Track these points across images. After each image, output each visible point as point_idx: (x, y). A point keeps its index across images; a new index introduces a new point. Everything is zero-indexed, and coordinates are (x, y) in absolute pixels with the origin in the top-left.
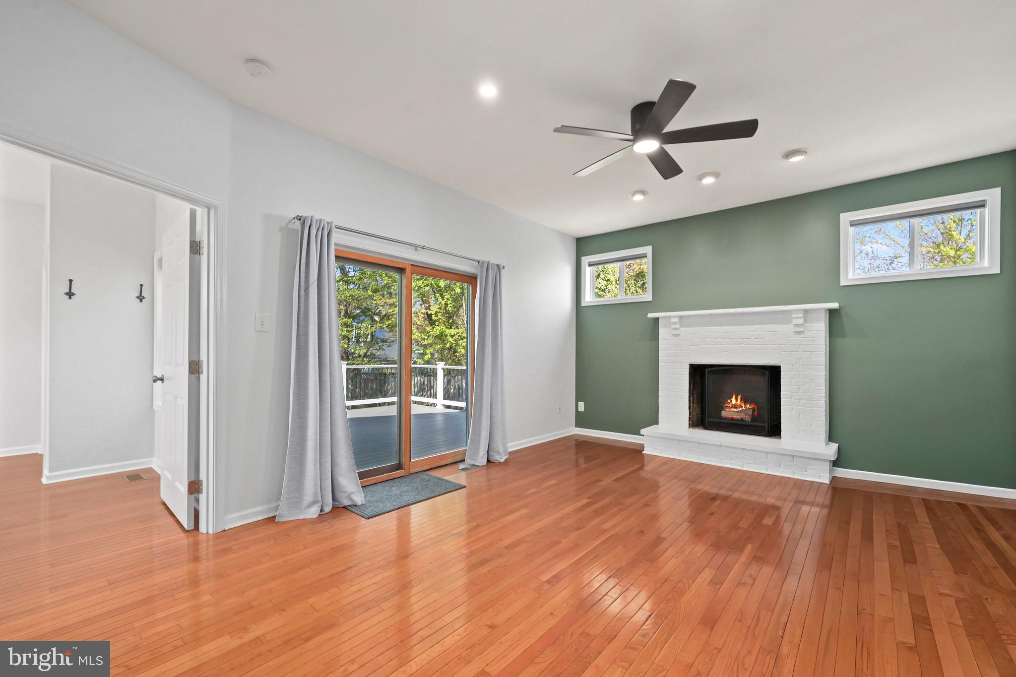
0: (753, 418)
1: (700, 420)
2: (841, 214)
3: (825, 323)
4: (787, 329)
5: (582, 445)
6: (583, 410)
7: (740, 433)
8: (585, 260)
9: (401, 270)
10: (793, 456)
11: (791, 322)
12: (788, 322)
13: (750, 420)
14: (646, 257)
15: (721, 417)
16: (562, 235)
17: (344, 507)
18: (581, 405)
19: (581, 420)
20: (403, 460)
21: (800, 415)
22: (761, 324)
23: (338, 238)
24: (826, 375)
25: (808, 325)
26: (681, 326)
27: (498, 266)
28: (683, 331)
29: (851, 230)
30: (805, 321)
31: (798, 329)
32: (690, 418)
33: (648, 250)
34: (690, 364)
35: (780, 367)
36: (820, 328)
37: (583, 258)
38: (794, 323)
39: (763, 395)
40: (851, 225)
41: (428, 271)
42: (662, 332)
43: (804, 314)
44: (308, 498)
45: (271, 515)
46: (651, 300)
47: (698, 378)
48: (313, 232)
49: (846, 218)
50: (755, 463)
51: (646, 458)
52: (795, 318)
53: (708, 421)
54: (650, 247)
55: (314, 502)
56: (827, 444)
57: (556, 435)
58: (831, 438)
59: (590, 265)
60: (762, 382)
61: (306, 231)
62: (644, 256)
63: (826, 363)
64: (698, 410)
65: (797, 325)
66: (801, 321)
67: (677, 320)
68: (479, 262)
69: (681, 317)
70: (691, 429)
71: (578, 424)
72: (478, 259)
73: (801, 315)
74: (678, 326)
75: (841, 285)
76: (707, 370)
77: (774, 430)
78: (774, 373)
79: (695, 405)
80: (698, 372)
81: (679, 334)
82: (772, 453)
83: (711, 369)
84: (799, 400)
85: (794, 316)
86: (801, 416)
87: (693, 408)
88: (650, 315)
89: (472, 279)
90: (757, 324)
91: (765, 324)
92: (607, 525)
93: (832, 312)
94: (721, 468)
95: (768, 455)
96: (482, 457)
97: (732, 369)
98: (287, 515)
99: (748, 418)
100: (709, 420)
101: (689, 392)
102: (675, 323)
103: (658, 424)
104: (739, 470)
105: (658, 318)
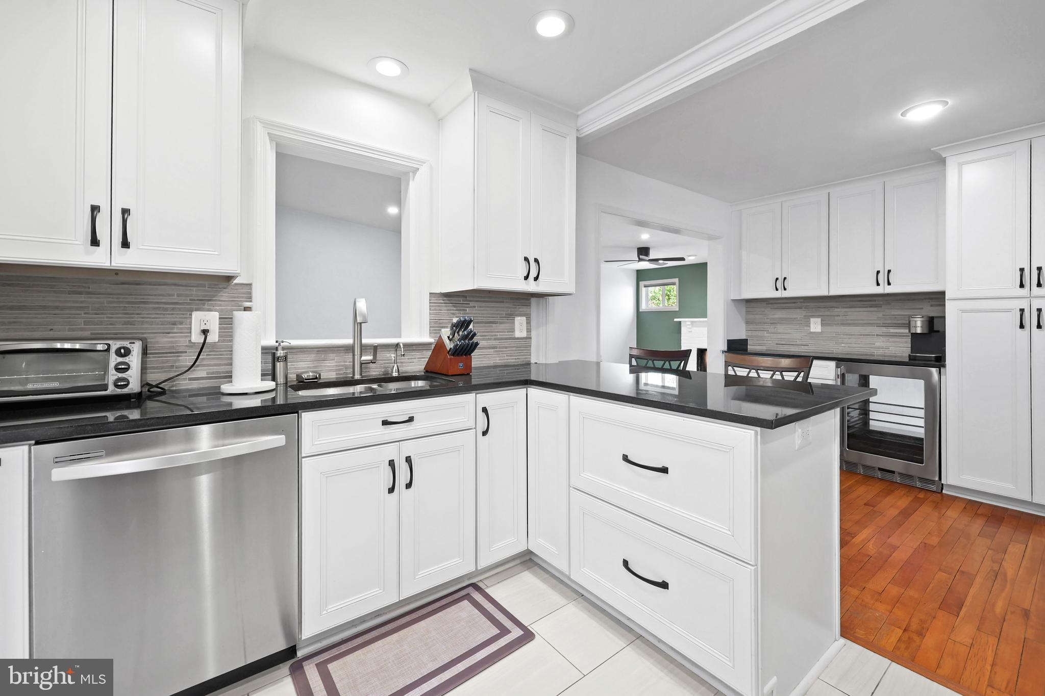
8: (642, 283)
14: (675, 284)
26: (692, 327)
28: (694, 329)
33: (676, 280)
34: (697, 348)
37: (640, 282)
42: (683, 330)
46: (677, 310)
47: (700, 356)
54: (678, 279)
59: (645, 287)
67: (689, 323)
69: (692, 322)
76: (705, 352)
80: (700, 353)
81: (692, 332)
88: (676, 320)
102: (688, 325)
105: (680, 322)
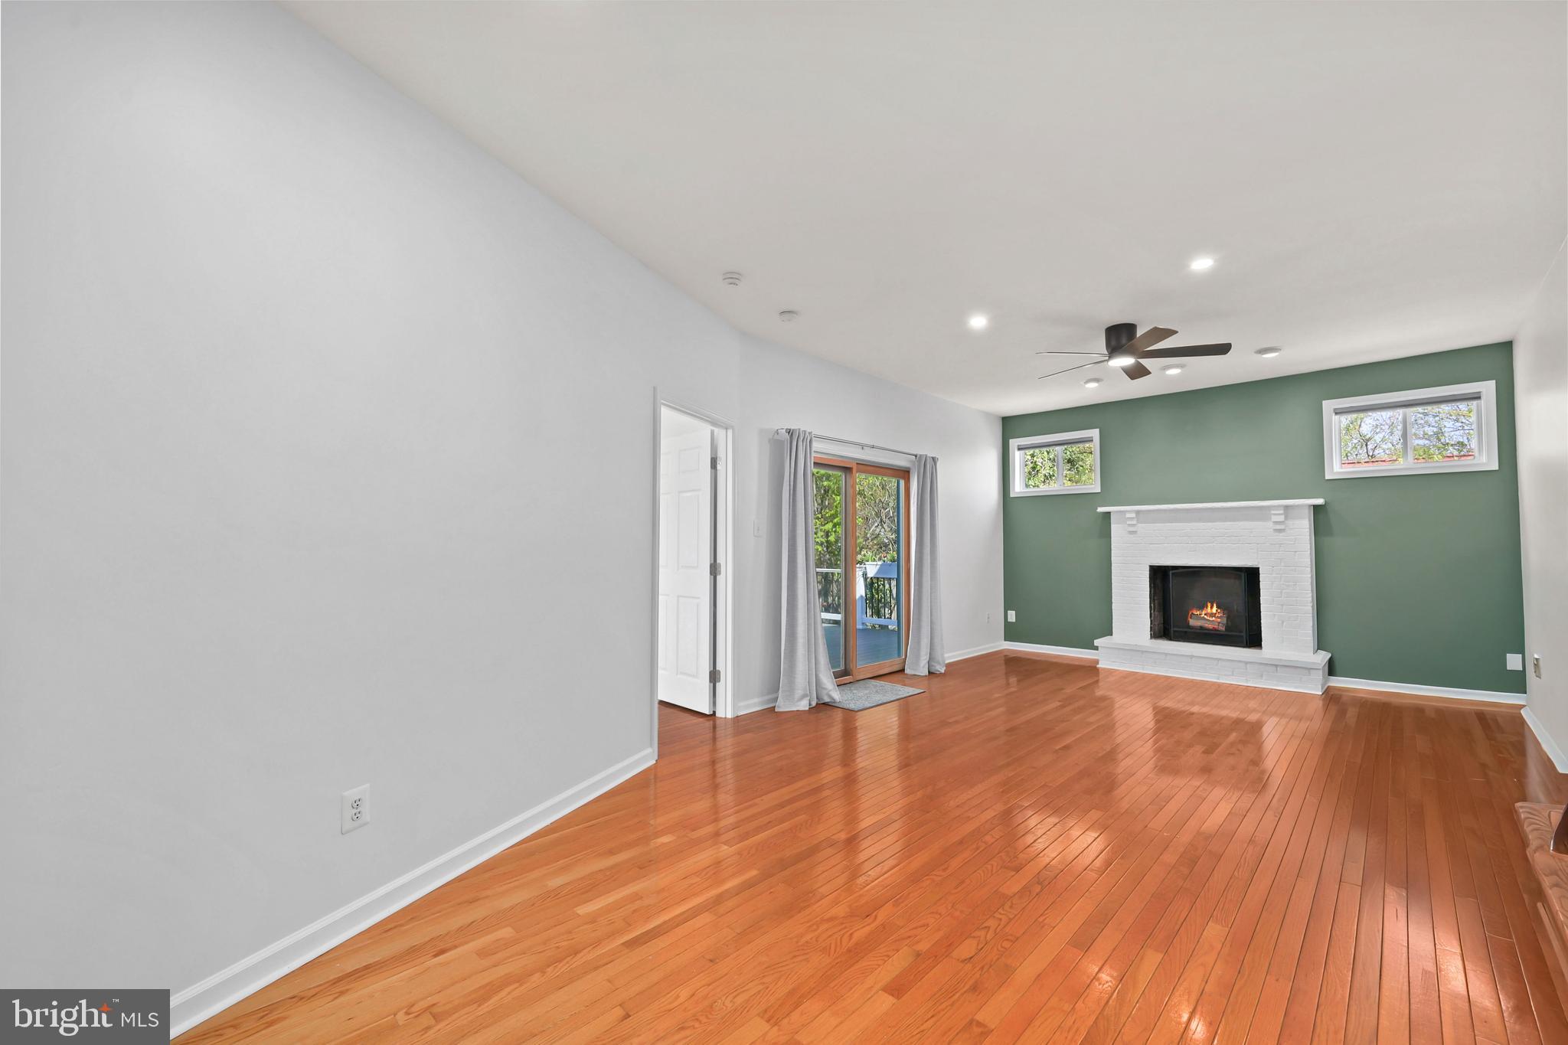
0: (1228, 628)
1: (1162, 631)
2: (1324, 402)
3: (1310, 521)
4: (1265, 527)
5: (1013, 662)
6: (1014, 620)
7: (1214, 644)
8: (1014, 443)
9: (847, 470)
10: (1276, 666)
11: (1271, 519)
12: (1266, 518)
13: (1224, 629)
14: (1092, 441)
15: (1189, 627)
16: (988, 415)
17: (823, 704)
18: (1011, 615)
19: (1012, 632)
20: (851, 666)
21: (1283, 622)
22: (1234, 520)
23: (817, 446)
24: (1312, 576)
25: (1290, 522)
26: (1138, 522)
27: (933, 458)
28: (1141, 528)
29: (1335, 418)
30: (1286, 518)
31: (1278, 527)
32: (1151, 628)
33: (1095, 433)
34: (1150, 566)
35: (1257, 569)
36: (1303, 528)
37: (1010, 441)
38: (1273, 520)
39: (1239, 604)
40: (1336, 414)
41: (869, 468)
42: (1116, 529)
43: (1284, 510)
44: (799, 693)
45: (772, 705)
46: (1100, 491)
47: (1158, 582)
48: (800, 443)
49: (1329, 405)
50: (1233, 675)
51: (1101, 672)
52: (1275, 514)
53: (1175, 631)
54: (1097, 430)
55: (804, 696)
56: (1315, 652)
57: (981, 650)
58: (1320, 645)
59: (1019, 449)
60: (1238, 586)
61: (794, 444)
62: (1090, 440)
63: (1311, 564)
64: (1159, 620)
65: (1276, 523)
66: (1281, 518)
67: (1133, 515)
68: (916, 456)
69: (1138, 512)
70: (1153, 640)
71: (1008, 637)
72: (915, 453)
73: (1282, 512)
74: (1134, 522)
75: (1326, 478)
76: (1171, 572)
77: (1254, 640)
78: (1250, 577)
79: (1156, 613)
80: (1159, 575)
81: (1136, 532)
82: (1250, 662)
83: (1175, 571)
84: (1282, 605)
85: (1273, 512)
86: (1285, 624)
87: (1154, 617)
88: (1100, 510)
89: (904, 474)
90: (1230, 521)
91: (1238, 520)
92: (1092, 719)
93: (1316, 508)
94: (1192, 681)
95: (1248, 666)
96: (923, 667)
97: (1198, 571)
98: (783, 706)
99: (1222, 628)
100: (1176, 629)
101: (1150, 598)
102: (1132, 519)
103: (1112, 635)
104: (1214, 684)
105: (1109, 513)
